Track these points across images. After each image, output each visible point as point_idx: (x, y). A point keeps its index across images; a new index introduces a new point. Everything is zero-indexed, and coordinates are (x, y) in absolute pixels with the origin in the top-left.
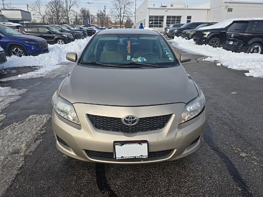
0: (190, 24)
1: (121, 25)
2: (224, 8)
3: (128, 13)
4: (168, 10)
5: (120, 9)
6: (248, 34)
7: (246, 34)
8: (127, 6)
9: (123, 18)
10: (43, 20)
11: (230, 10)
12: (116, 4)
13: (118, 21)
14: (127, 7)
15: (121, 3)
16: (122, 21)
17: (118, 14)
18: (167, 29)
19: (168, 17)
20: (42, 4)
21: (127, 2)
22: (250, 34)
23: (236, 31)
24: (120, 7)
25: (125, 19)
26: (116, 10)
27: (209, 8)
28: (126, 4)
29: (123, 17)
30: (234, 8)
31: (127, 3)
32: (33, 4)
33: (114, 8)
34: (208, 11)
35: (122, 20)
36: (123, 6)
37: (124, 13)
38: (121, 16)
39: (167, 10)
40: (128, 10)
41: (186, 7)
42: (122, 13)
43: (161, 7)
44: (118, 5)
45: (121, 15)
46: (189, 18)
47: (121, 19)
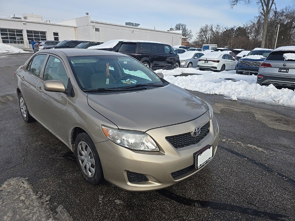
0: (68, 42)
2: (92, 27)
4: (27, 23)
6: (138, 54)
7: (137, 54)
11: (97, 30)
18: (38, 46)
19: (28, 32)
22: (140, 54)
23: (127, 51)
27: (75, 26)
30: (100, 28)
34: (75, 29)
39: (25, 23)
41: (48, 21)
43: (12, 18)
46: (56, 34)
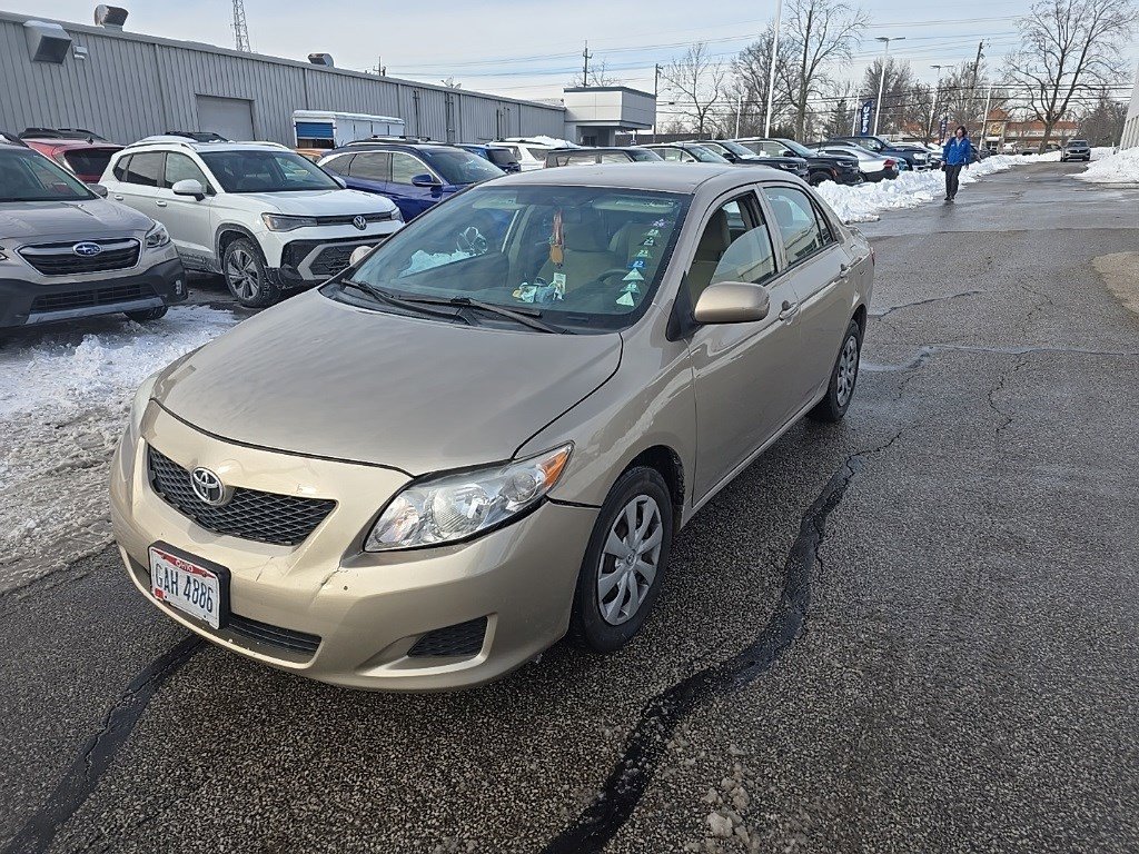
1: (1048, 131)
3: (1103, 70)
5: (1060, 55)
8: (1106, 38)
9: (1070, 94)
10: (699, 124)
12: (1044, 31)
13: (1040, 110)
14: (1102, 40)
15: (1071, 23)
16: (1057, 109)
17: (1044, 78)
20: (706, 62)
21: (1108, 15)
24: (1063, 43)
25: (1076, 100)
26: (1036, 62)
28: (1099, 26)
29: (1072, 90)
31: (1106, 22)
32: (677, 63)
33: (1026, 49)
35: (1059, 104)
36: (1081, 36)
37: (1079, 70)
38: (1057, 86)
40: (1108, 54)
42: (1065, 70)
44: (1055, 33)
45: (1058, 80)
47: (1055, 98)
